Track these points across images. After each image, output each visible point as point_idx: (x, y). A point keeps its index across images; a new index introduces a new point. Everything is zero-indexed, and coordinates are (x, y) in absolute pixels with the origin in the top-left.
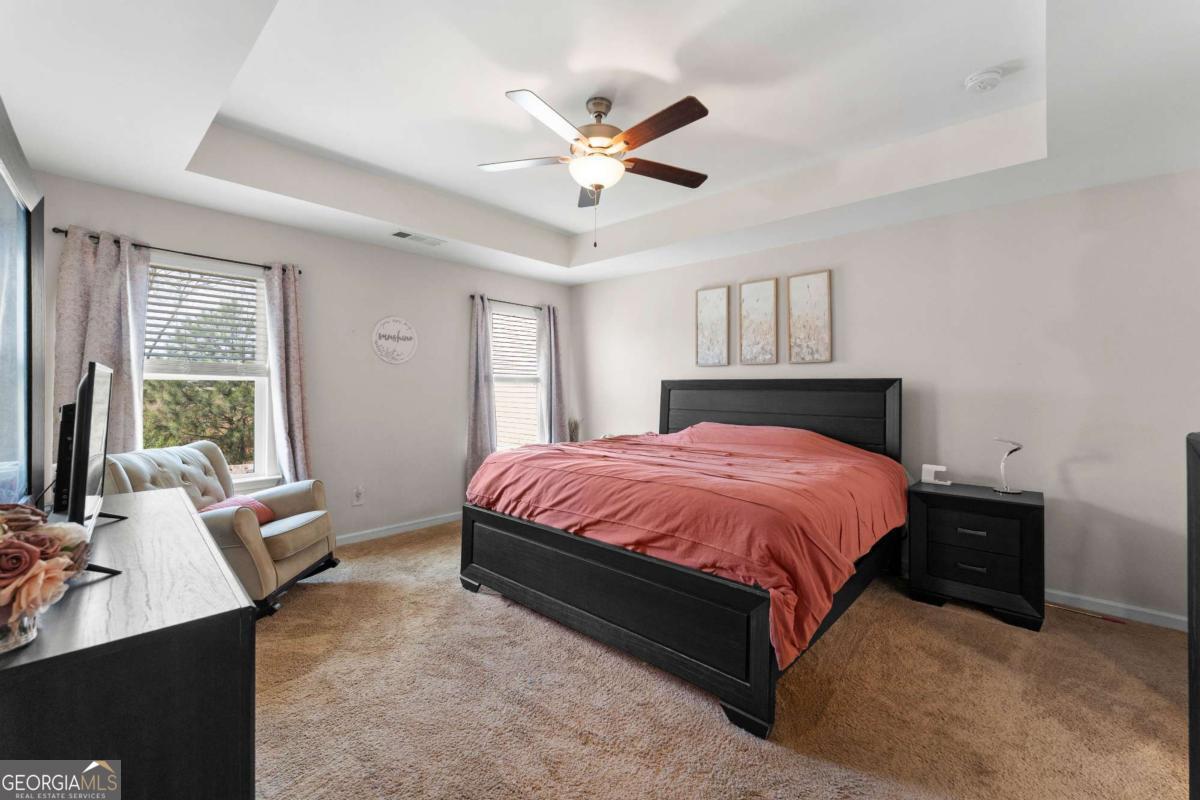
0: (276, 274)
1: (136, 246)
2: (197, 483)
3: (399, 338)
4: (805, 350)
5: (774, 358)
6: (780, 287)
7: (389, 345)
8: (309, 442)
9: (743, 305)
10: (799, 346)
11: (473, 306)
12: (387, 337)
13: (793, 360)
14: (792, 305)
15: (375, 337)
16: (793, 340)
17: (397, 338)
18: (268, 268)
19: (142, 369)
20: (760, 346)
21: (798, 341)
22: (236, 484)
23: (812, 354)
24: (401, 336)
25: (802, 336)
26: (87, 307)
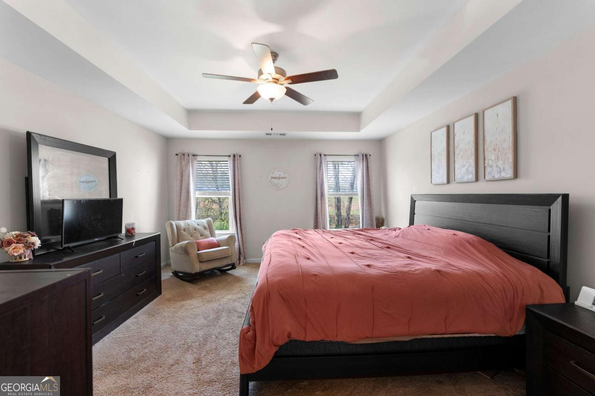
0: (232, 157)
1: (194, 155)
2: (199, 232)
3: (280, 178)
4: (495, 169)
5: (474, 177)
6: (478, 119)
7: (276, 181)
8: (242, 220)
9: (456, 138)
10: (491, 166)
11: (316, 159)
12: (275, 178)
13: (487, 178)
14: (486, 134)
15: (270, 179)
16: (486, 162)
17: (279, 178)
18: (230, 156)
19: (195, 194)
20: (466, 167)
21: (490, 162)
22: (217, 234)
23: (500, 172)
24: (281, 177)
25: (493, 158)
26: (182, 176)
